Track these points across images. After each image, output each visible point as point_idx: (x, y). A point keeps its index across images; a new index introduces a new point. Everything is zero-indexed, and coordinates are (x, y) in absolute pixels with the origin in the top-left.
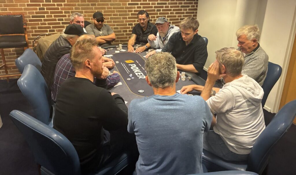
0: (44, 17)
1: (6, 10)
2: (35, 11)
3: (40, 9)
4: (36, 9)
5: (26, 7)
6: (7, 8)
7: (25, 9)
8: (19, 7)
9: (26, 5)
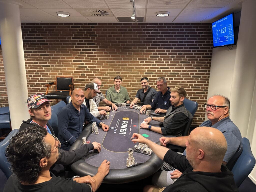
0: (84, 80)
1: (61, 74)
2: (78, 76)
3: (82, 75)
4: (80, 75)
5: (74, 73)
6: (62, 73)
7: (73, 74)
8: (69, 73)
9: (74, 72)
